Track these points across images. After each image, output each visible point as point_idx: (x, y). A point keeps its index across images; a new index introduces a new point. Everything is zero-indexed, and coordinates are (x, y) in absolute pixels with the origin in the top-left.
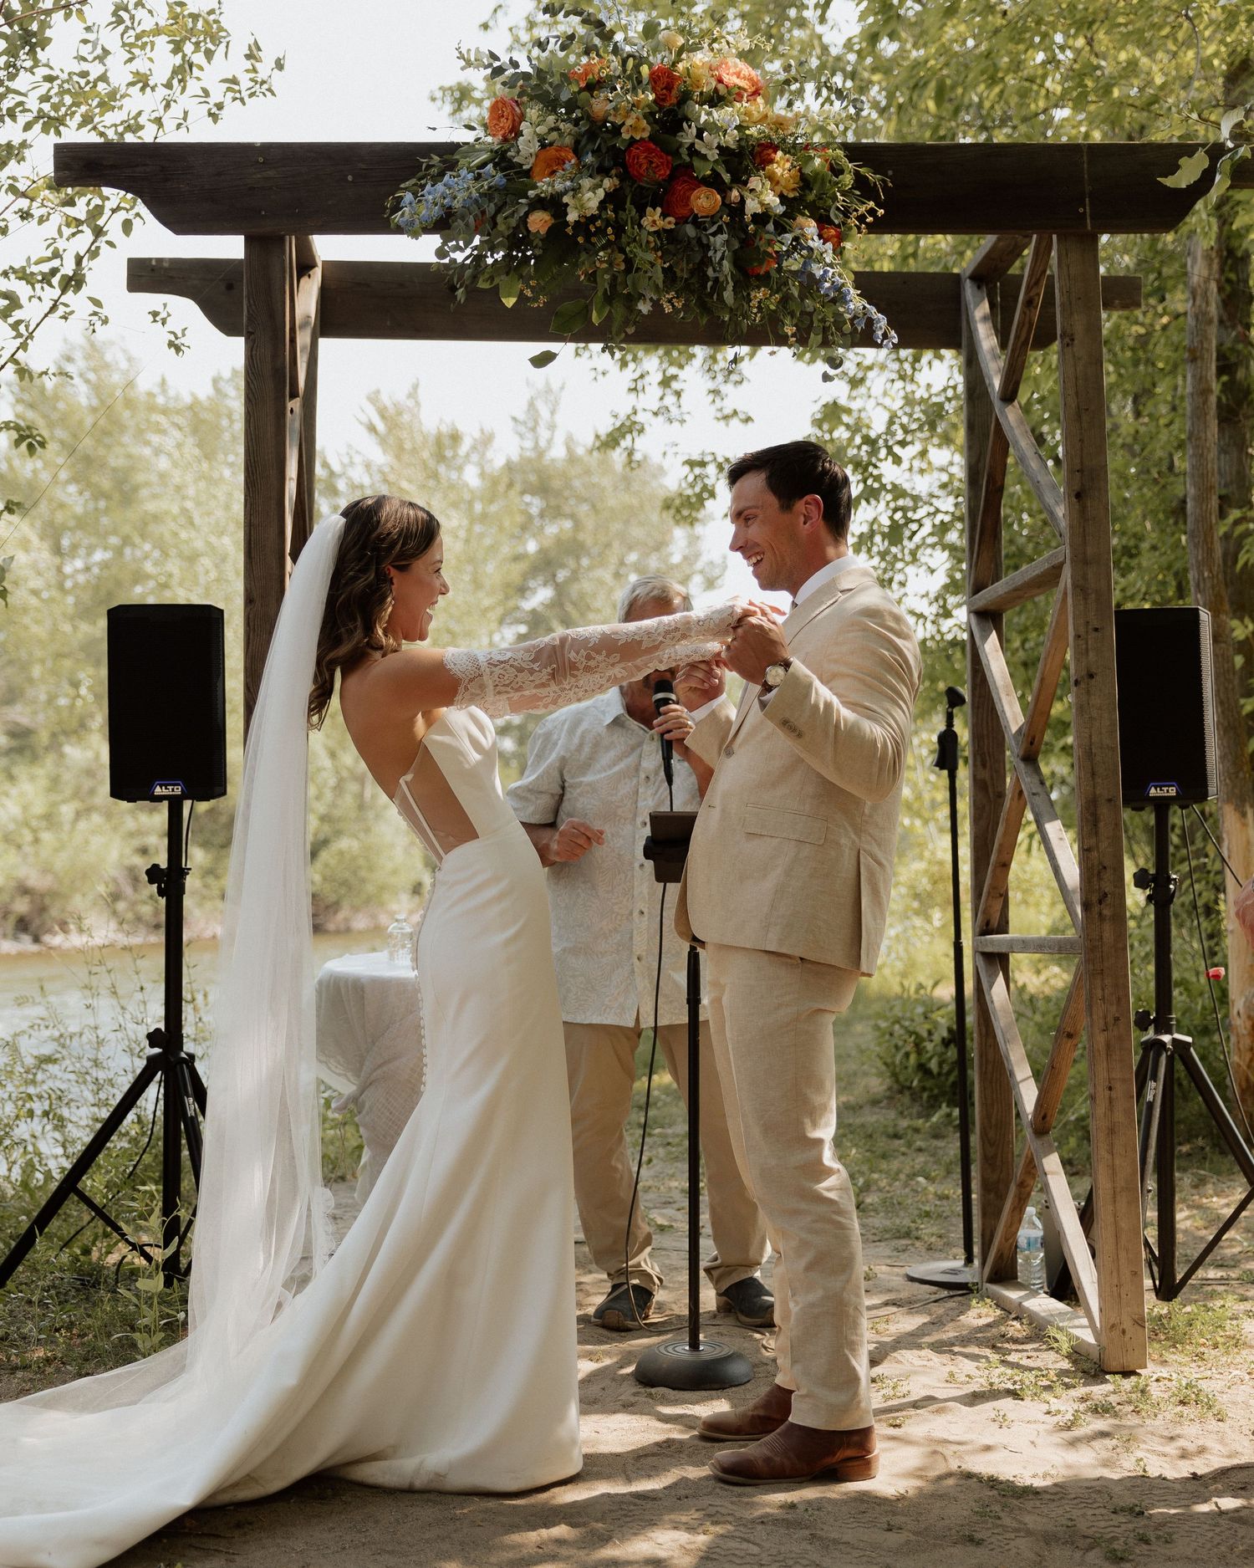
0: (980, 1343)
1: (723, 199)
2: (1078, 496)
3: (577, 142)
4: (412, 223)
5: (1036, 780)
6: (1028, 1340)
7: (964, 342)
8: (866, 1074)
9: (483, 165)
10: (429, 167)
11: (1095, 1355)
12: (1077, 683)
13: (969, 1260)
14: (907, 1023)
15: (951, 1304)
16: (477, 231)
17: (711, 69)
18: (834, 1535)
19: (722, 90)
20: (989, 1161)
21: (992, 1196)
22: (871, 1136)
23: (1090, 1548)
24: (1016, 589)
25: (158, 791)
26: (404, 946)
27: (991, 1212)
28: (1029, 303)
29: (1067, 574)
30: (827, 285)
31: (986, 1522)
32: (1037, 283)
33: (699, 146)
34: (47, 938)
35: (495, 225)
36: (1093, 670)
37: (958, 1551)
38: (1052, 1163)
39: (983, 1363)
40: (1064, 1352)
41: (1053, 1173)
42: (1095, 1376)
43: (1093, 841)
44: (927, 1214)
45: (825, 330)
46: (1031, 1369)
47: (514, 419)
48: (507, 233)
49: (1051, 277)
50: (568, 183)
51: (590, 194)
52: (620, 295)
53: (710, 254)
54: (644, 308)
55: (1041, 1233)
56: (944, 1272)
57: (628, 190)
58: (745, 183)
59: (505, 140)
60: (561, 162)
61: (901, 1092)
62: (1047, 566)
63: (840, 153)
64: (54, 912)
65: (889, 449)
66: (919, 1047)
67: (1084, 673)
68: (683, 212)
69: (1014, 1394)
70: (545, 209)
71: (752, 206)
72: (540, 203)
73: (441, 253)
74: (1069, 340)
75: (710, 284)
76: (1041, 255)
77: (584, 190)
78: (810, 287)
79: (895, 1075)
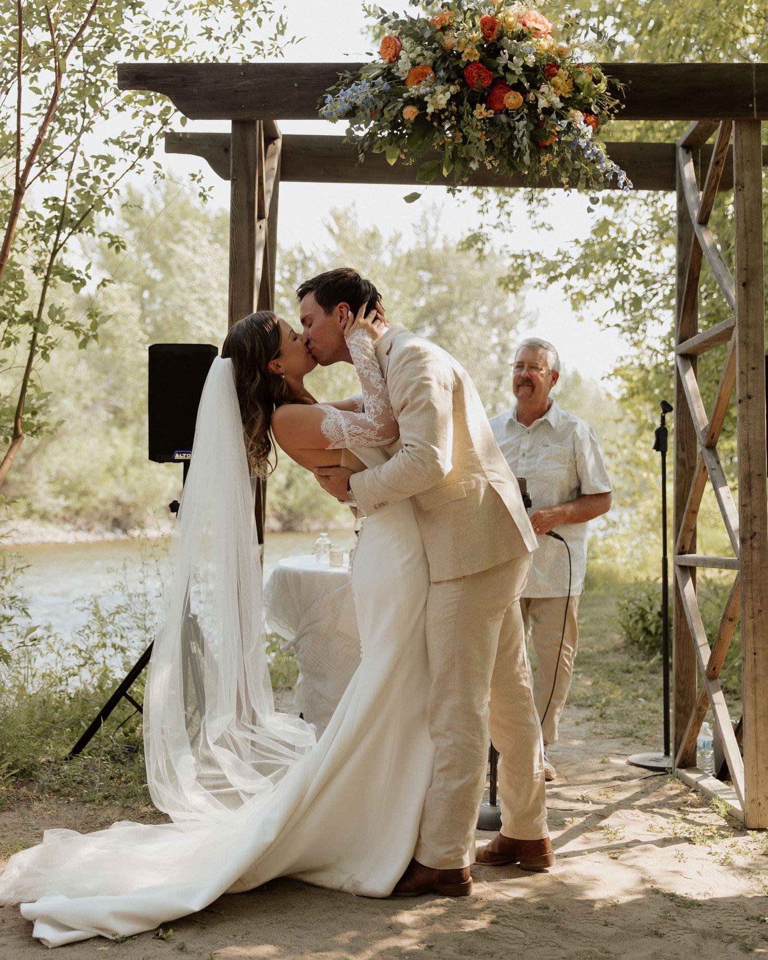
0: (670, 807)
1: (525, 98)
2: (744, 285)
3: (435, 63)
4: (331, 114)
5: (714, 460)
6: (701, 805)
7: (677, 187)
8: (612, 631)
9: (376, 78)
10: (344, 78)
11: (741, 818)
12: (740, 401)
13: (667, 753)
14: (637, 602)
15: (655, 780)
16: (372, 118)
17: (519, 17)
18: (571, 927)
19: (526, 31)
20: (680, 693)
21: (682, 715)
22: (612, 671)
23: (731, 942)
24: (705, 342)
25: (177, 456)
26: (325, 552)
27: (681, 724)
28: (717, 163)
29: (736, 333)
30: (589, 152)
31: (666, 923)
32: (722, 151)
33: (510, 65)
34: (131, 532)
35: (383, 114)
36: (751, 394)
37: (648, 940)
38: (719, 697)
39: (671, 820)
40: (722, 814)
41: (719, 704)
42: (741, 830)
43: (748, 501)
44: (644, 722)
45: (588, 180)
46: (700, 825)
47: (414, 225)
48: (390, 119)
49: (731, 146)
50: (428, 89)
51: (442, 96)
52: (459, 159)
53: (516, 133)
54: (474, 166)
55: (711, 739)
56: (651, 760)
57: (465, 93)
58: (539, 88)
59: (390, 61)
60: (424, 75)
61: (632, 644)
62: (724, 328)
63: (599, 70)
64: (134, 517)
65: (634, 249)
66: (643, 617)
67: (745, 395)
68: (498, 106)
69: (689, 840)
70: (414, 105)
71: (542, 103)
72: (410, 101)
73: (349, 131)
74: (741, 187)
75: (515, 152)
76: (725, 134)
77: (438, 93)
78: (578, 153)
79: (629, 633)
